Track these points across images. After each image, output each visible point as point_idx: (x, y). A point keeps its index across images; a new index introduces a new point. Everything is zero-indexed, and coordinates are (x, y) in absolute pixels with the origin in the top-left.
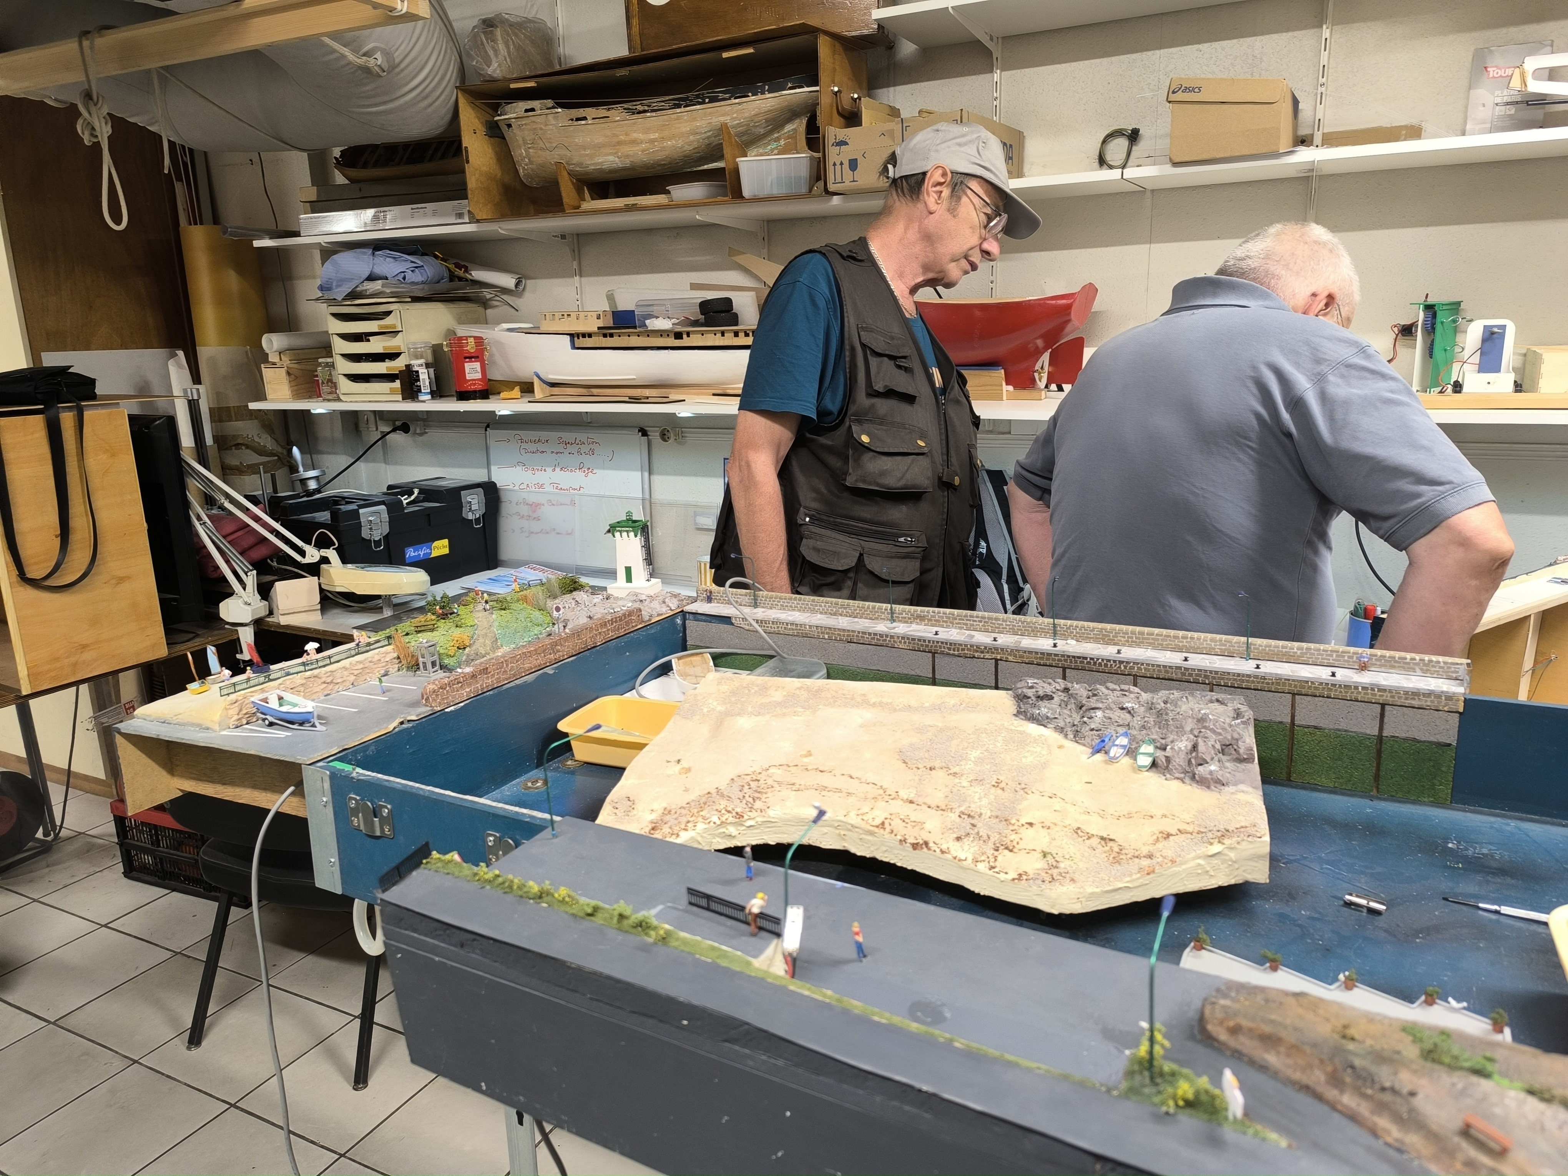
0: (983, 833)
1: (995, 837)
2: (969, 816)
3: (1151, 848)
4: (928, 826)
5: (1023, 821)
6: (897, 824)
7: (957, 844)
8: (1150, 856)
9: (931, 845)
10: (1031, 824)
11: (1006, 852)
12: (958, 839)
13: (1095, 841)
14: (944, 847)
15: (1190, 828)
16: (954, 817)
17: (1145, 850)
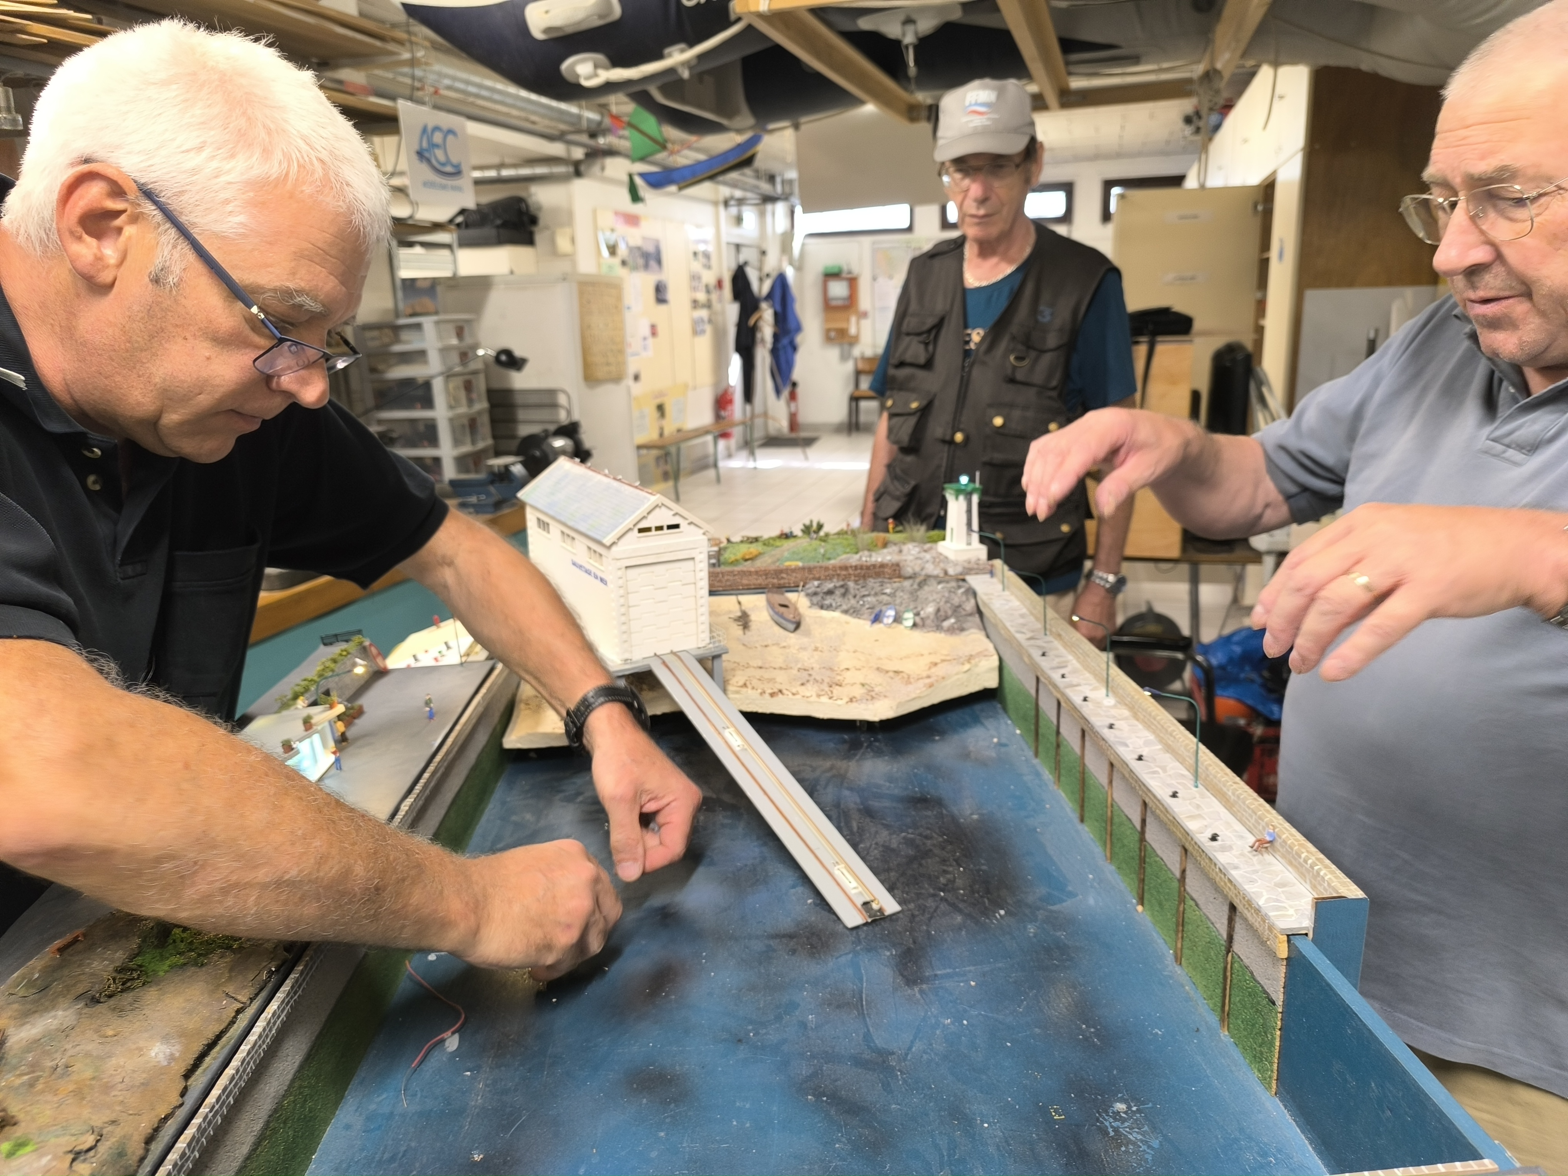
0: (819, 678)
1: (827, 680)
2: (805, 670)
3: (928, 673)
4: (779, 680)
5: (842, 667)
6: (755, 682)
7: (803, 687)
8: (929, 677)
9: (784, 691)
10: (848, 669)
11: (837, 687)
12: (803, 684)
13: (891, 674)
14: (794, 691)
15: (948, 658)
16: (795, 672)
17: (925, 674)
